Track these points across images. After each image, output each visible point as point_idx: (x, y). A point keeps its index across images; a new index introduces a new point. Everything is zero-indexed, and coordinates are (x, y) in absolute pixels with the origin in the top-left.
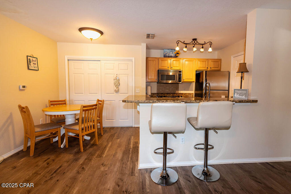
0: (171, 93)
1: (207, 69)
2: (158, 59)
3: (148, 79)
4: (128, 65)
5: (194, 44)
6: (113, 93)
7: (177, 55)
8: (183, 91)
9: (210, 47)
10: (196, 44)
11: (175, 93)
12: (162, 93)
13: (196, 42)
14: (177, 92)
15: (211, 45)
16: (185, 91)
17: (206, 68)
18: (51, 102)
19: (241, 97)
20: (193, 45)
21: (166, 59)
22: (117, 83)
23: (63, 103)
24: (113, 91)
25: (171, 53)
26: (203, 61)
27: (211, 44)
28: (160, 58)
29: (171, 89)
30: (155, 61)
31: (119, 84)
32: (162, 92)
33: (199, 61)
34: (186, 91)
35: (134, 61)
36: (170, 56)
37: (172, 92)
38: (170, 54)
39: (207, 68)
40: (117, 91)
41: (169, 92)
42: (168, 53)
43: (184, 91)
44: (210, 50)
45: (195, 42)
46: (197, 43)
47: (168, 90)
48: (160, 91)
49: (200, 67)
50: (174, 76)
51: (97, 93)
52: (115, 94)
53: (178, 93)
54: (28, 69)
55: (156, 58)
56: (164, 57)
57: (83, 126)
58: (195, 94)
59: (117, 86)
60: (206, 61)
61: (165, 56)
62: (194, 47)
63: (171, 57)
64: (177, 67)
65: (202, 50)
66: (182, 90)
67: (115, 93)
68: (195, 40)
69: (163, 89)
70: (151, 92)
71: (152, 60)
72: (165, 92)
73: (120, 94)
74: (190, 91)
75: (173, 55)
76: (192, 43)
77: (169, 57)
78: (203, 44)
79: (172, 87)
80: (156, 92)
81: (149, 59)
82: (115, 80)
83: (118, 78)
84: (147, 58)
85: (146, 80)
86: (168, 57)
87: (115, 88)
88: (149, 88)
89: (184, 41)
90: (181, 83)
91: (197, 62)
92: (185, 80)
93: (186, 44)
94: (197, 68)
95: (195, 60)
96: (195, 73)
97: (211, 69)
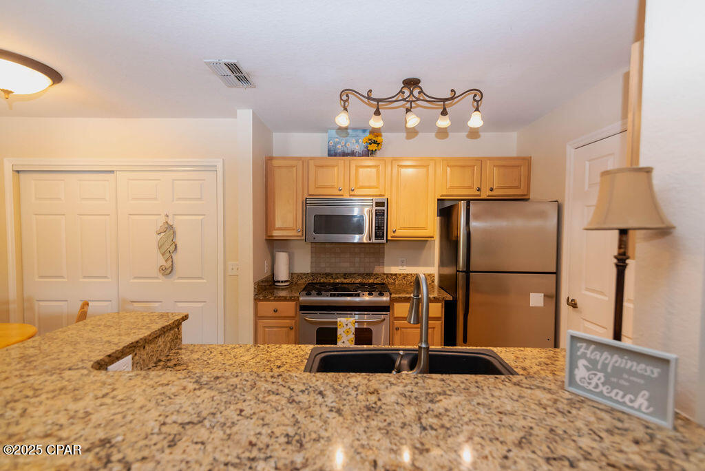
0: (359, 275)
1: (478, 193)
2: (307, 161)
3: (274, 229)
4: (202, 185)
5: (411, 102)
6: (157, 278)
7: (372, 148)
8: (401, 268)
9: (477, 109)
10: (418, 99)
11: (369, 275)
12: (327, 275)
13: (416, 92)
14: (377, 270)
15: (478, 102)
16: (405, 267)
17: (475, 187)
20: (407, 105)
21: (334, 160)
24: (154, 271)
25: (354, 141)
26: (463, 167)
27: (478, 98)
29: (357, 260)
30: (294, 169)
31: (172, 248)
32: (328, 271)
33: (450, 167)
35: (220, 169)
36: (349, 151)
37: (362, 271)
38: (349, 145)
39: (479, 190)
40: (168, 271)
41: (352, 270)
42: (343, 143)
43: (403, 266)
44: (476, 121)
45: (411, 93)
46: (422, 96)
47: (347, 264)
48: (323, 265)
49: (452, 187)
51: (106, 277)
52: (162, 280)
53: (381, 271)
55: (299, 159)
56: (330, 155)
58: (442, 277)
60: (474, 166)
61: (332, 153)
62: (408, 110)
63: (353, 154)
64: (370, 187)
65: (443, 122)
66: (396, 265)
67: (160, 275)
68: (412, 83)
70: (290, 270)
71: (287, 167)
72: (337, 271)
73: (176, 281)
74: (423, 266)
75: (358, 148)
76: (401, 97)
77: (344, 154)
78: (445, 100)
79: (361, 255)
80: (309, 271)
81: (275, 163)
82: (163, 234)
85: (266, 234)
86: (343, 156)
87: (162, 261)
88: (283, 256)
89: (370, 91)
90: (384, 241)
91: (440, 171)
92: (400, 233)
93: (378, 100)
94: (442, 192)
95: (435, 164)
96: (433, 209)
97: (491, 193)
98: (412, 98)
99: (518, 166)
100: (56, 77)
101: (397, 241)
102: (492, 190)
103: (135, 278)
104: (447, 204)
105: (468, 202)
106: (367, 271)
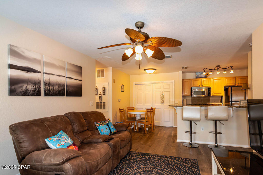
2: (192, 80)
3: (184, 94)
4: (170, 86)
7: (206, 76)
9: (232, 70)
14: (208, 103)
17: (234, 84)
18: (128, 108)
19: (244, 105)
20: (217, 70)
21: (197, 79)
22: (163, 98)
23: (133, 109)
24: (160, 103)
26: (230, 79)
27: (232, 68)
28: (193, 79)
29: (203, 101)
30: (189, 81)
31: (164, 98)
32: (195, 104)
33: (227, 79)
34: (216, 102)
35: (174, 82)
38: (201, 76)
39: (235, 84)
40: (162, 103)
41: (201, 104)
42: (200, 75)
43: (215, 102)
44: (232, 72)
45: (218, 68)
46: (220, 68)
47: (200, 102)
48: (194, 102)
49: (228, 84)
50: (205, 91)
51: (150, 104)
54: (121, 91)
55: (190, 79)
57: (147, 120)
59: (162, 100)
60: (233, 79)
61: (197, 77)
62: (217, 71)
63: (202, 78)
64: (207, 85)
65: (225, 73)
68: (218, 66)
69: (196, 101)
70: (186, 103)
71: (187, 81)
73: (164, 105)
75: (203, 76)
76: (216, 69)
77: (200, 78)
78: (225, 69)
79: (204, 100)
80: (191, 104)
83: (163, 94)
84: (183, 80)
85: (182, 95)
88: (185, 100)
89: (210, 68)
90: (211, 96)
91: (224, 80)
92: (214, 94)
93: (211, 70)
94: (225, 85)
95: (223, 79)
96: (223, 89)
97: (238, 85)
98: (218, 69)
99: (245, 78)
100: (155, 70)
101: (214, 96)
102: (238, 84)
103: (156, 104)
104: (227, 88)
105: (231, 87)
106: (205, 104)
